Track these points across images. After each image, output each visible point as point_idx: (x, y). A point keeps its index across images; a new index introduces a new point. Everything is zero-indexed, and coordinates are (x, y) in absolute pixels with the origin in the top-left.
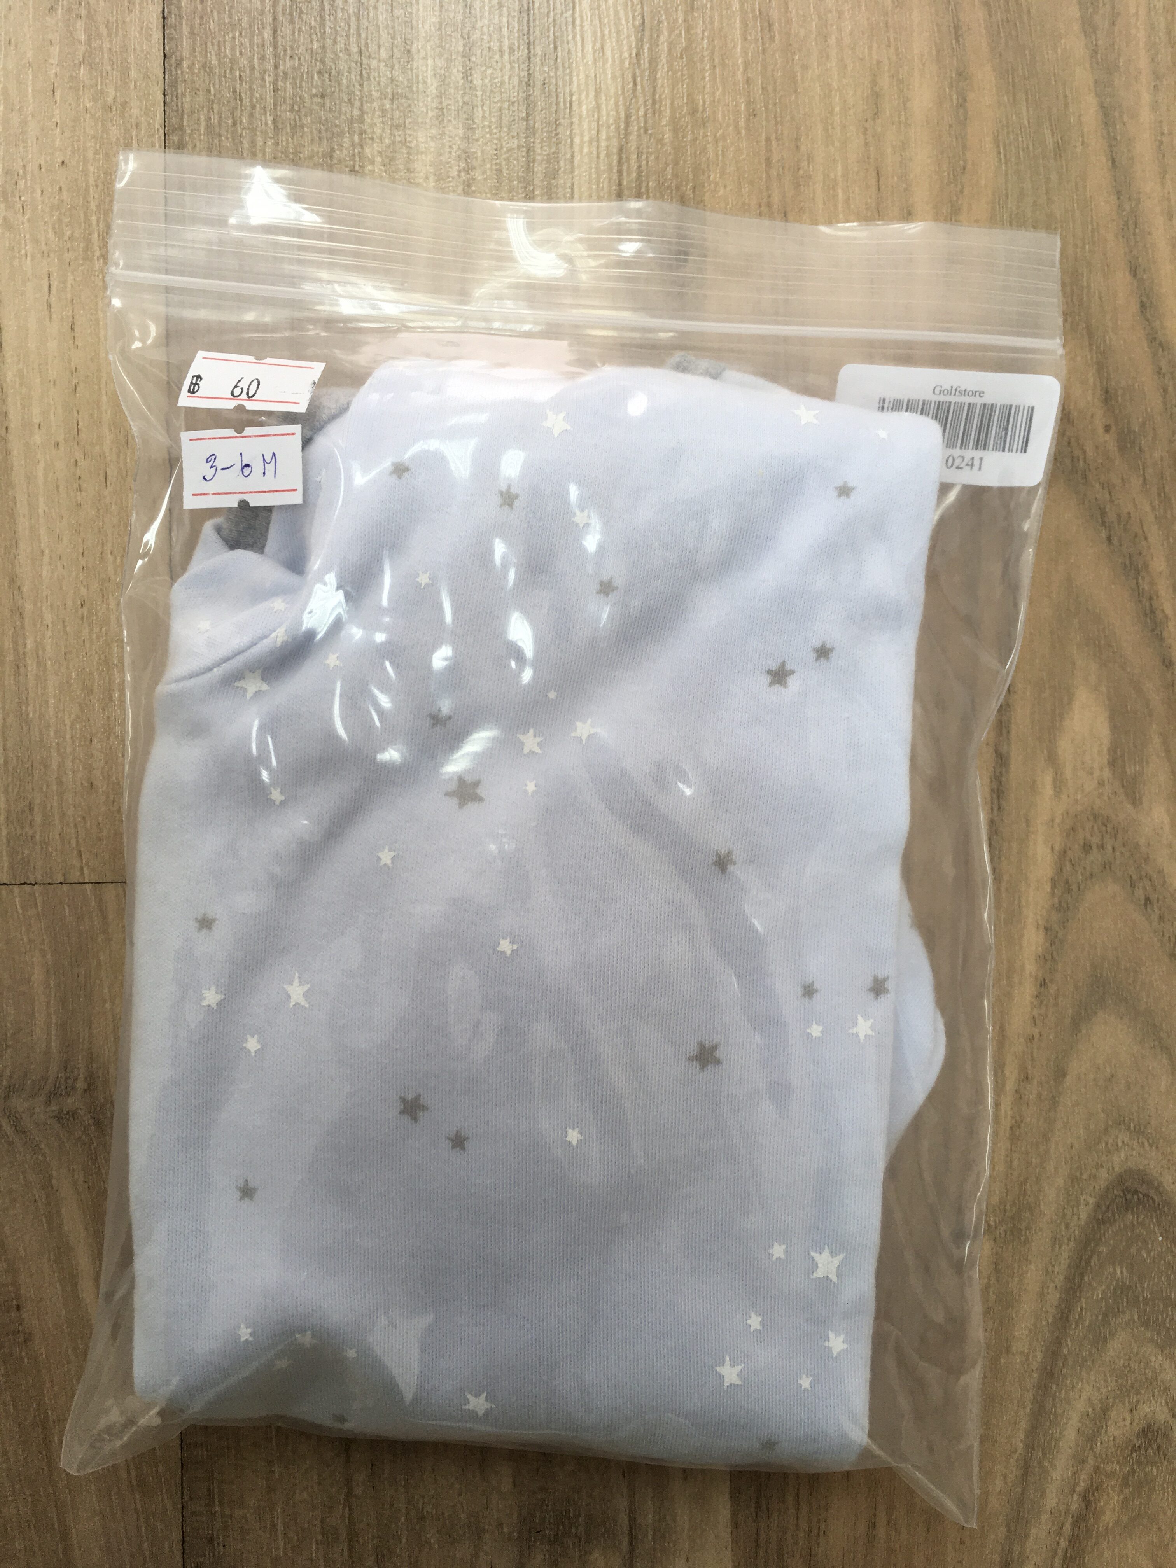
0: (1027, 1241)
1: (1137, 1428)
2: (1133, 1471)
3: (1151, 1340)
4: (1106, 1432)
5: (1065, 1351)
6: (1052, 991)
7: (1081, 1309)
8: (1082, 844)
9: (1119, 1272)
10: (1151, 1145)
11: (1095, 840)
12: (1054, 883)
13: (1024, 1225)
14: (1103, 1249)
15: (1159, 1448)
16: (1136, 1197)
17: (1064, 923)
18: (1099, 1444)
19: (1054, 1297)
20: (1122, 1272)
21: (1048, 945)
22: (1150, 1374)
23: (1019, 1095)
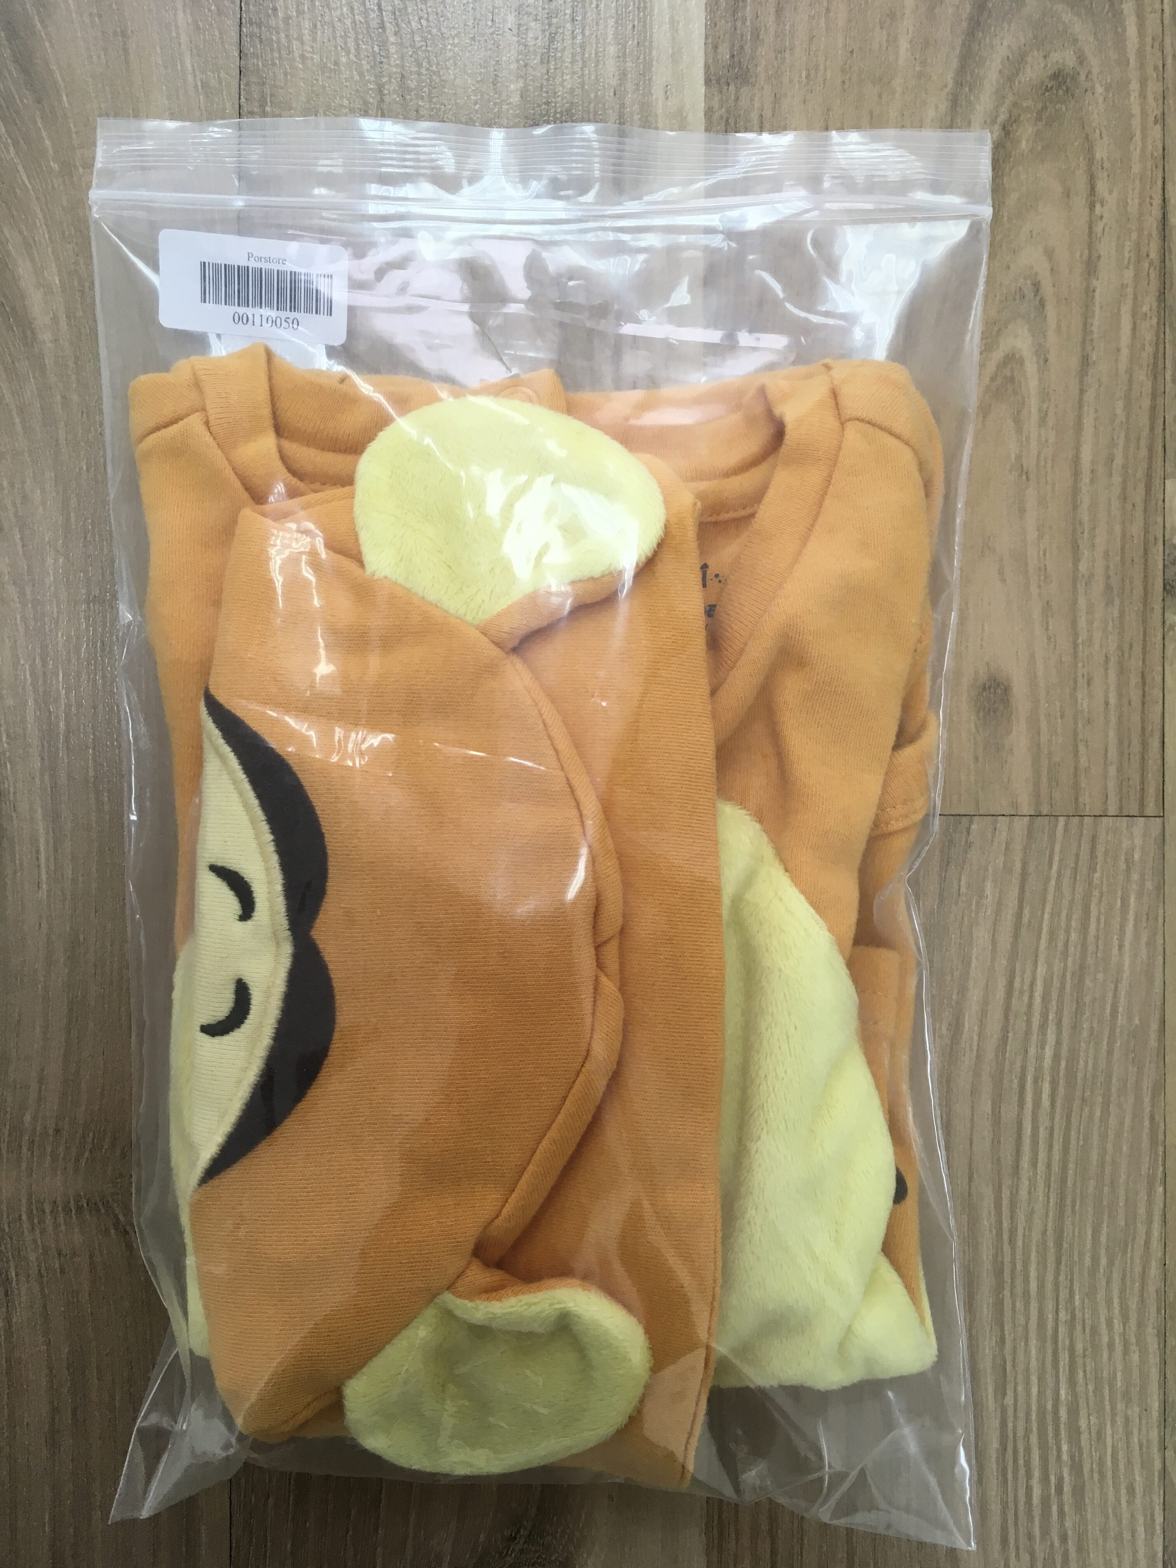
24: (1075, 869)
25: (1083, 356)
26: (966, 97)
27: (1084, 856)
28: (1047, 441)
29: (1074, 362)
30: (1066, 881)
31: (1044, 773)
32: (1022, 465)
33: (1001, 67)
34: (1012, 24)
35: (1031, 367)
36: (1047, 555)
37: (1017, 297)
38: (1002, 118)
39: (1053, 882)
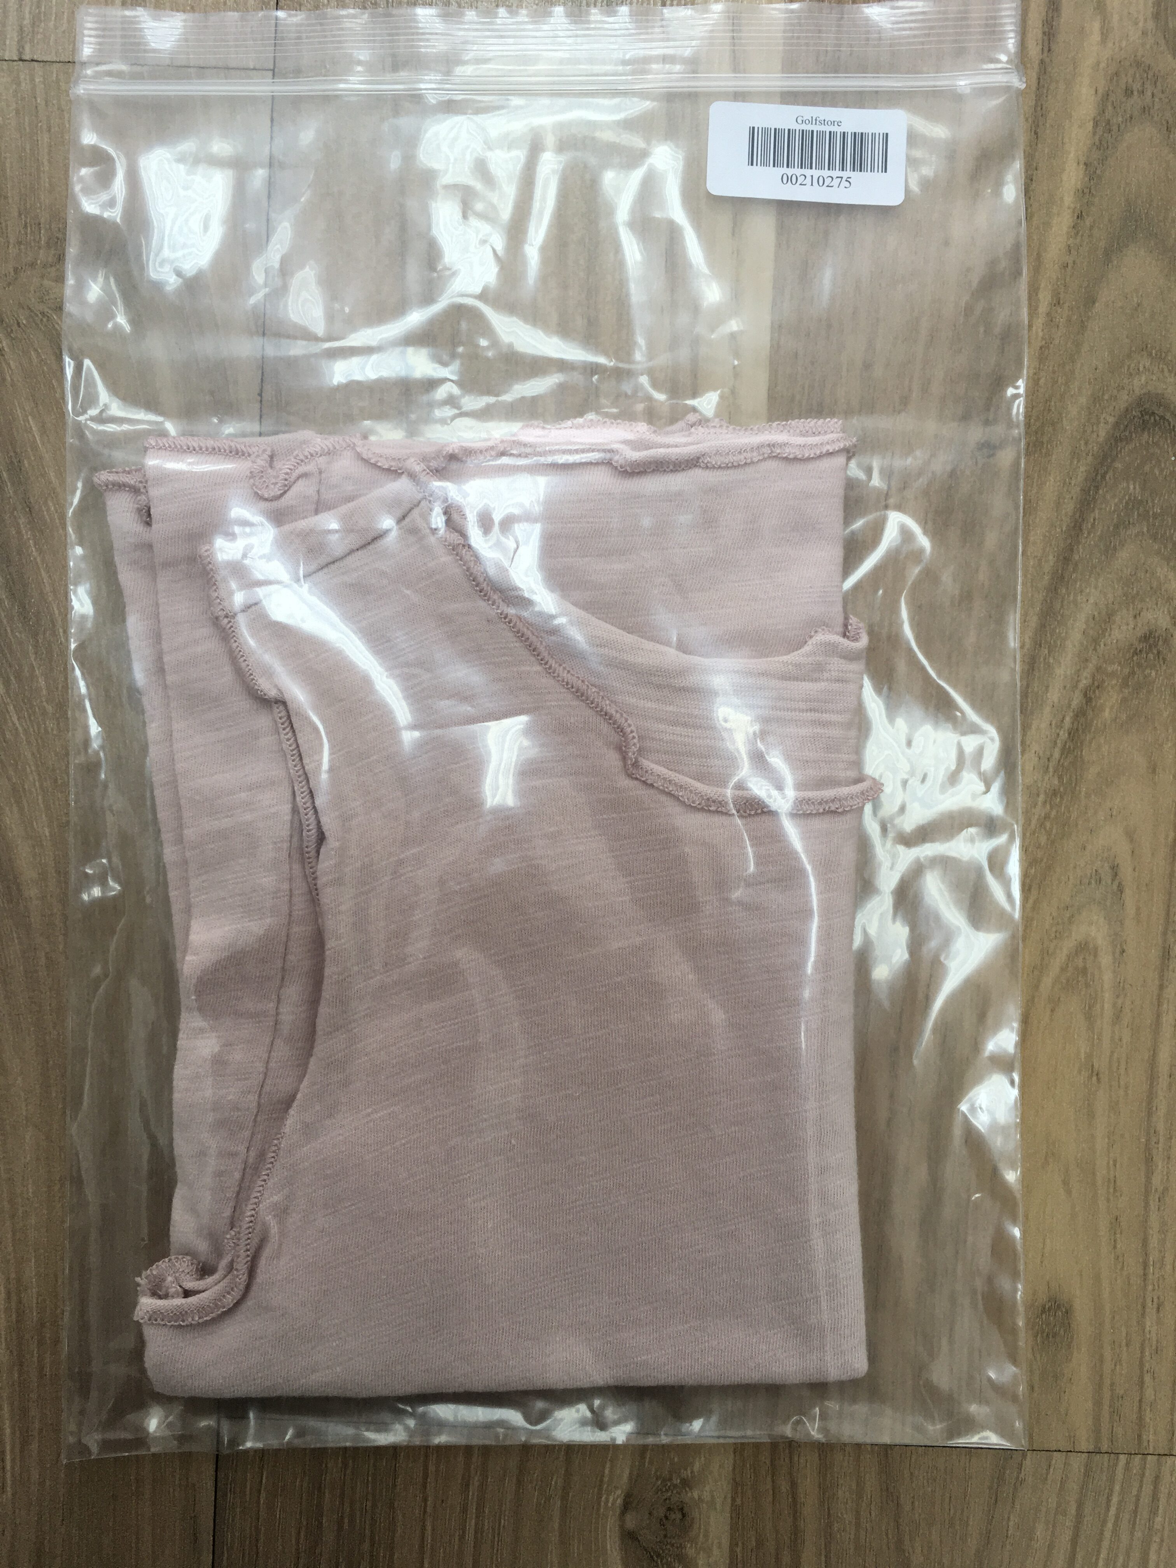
0: (1048, 454)
1: (1139, 633)
2: (1133, 673)
3: (1158, 553)
4: (1110, 635)
5: (1077, 557)
6: (1088, 223)
7: (1094, 520)
8: (1124, 87)
9: (1132, 487)
10: (1169, 371)
11: (1137, 86)
12: (1096, 124)
13: (1045, 439)
14: (1118, 465)
15: (1159, 653)
16: (1152, 418)
17: (1103, 160)
18: (1102, 645)
19: (1069, 507)
20: (1134, 488)
21: (1087, 179)
22: (1155, 585)
23: (1050, 318)
24: (1135, 1512)
25: (1164, 948)
26: (1045, 659)
27: (1145, 1500)
28: (1120, 1040)
29: (1154, 954)
30: (1125, 1525)
31: (1106, 1408)
32: (1093, 1066)
33: (1084, 626)
34: (1101, 580)
35: (1105, 960)
36: (1118, 1166)
37: (1093, 882)
38: (1084, 683)
39: (1110, 1525)
